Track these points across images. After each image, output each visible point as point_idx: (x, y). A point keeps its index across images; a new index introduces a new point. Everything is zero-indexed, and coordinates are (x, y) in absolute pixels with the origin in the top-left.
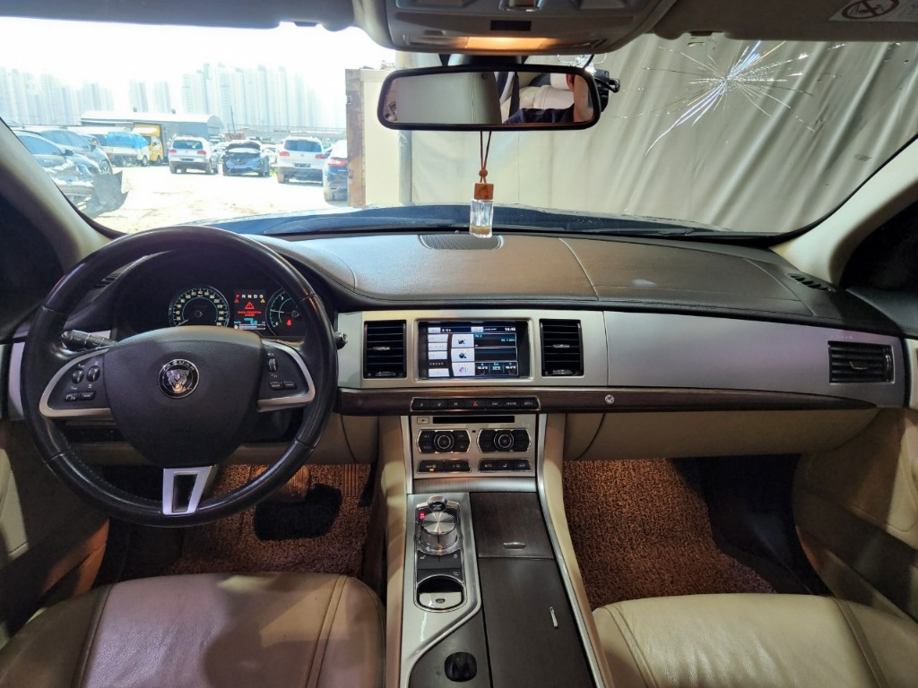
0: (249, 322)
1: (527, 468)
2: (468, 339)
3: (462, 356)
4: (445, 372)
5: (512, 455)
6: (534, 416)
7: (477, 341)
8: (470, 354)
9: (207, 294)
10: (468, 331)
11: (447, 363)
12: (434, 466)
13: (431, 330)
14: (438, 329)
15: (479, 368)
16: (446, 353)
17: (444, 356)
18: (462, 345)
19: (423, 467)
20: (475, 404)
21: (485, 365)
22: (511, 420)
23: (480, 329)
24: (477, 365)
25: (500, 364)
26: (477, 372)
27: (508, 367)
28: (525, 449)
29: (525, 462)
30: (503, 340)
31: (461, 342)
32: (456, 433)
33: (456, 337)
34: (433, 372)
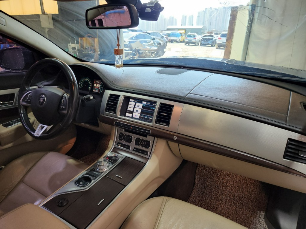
0: (96, 90)
1: (147, 155)
2: (141, 105)
3: (137, 111)
4: (130, 115)
5: (144, 149)
6: (154, 137)
7: (143, 107)
8: (140, 110)
9: (88, 80)
10: (141, 103)
11: (132, 112)
12: (121, 145)
13: (131, 100)
14: (133, 100)
15: (141, 116)
16: (133, 109)
17: (132, 110)
18: (138, 107)
19: (118, 144)
20: (131, 128)
21: (143, 115)
22: (146, 137)
23: (145, 103)
24: (141, 115)
25: (148, 116)
26: (140, 117)
27: (150, 118)
28: (148, 148)
29: (147, 152)
30: (151, 108)
31: (138, 106)
32: (129, 136)
33: (138, 104)
34: (127, 114)
